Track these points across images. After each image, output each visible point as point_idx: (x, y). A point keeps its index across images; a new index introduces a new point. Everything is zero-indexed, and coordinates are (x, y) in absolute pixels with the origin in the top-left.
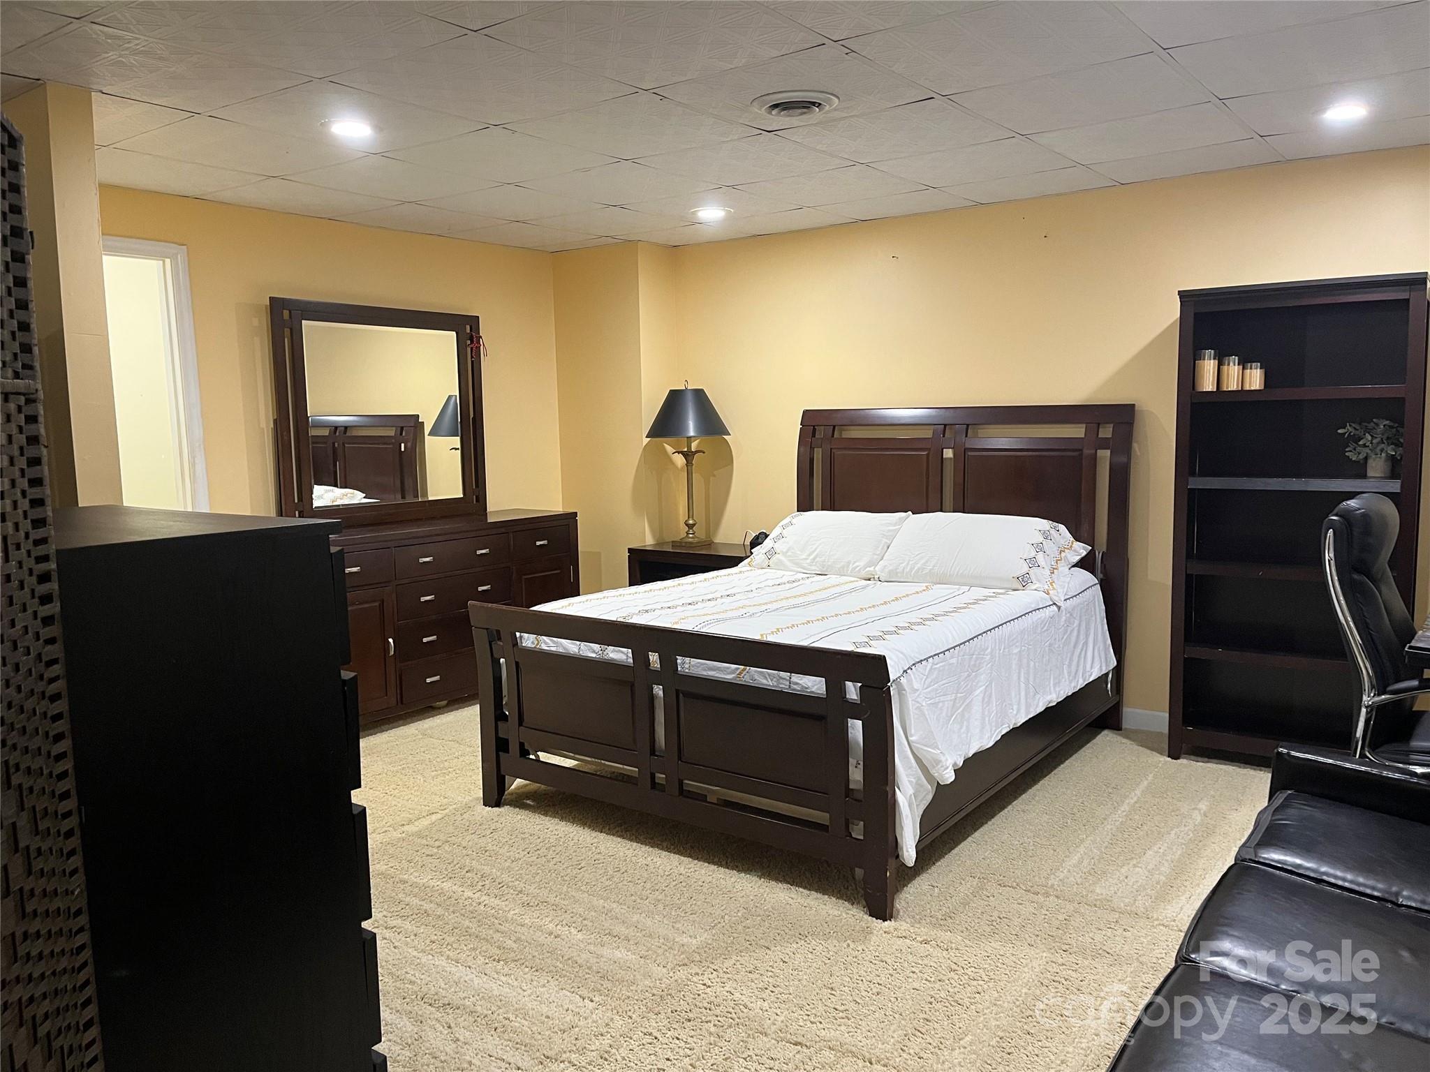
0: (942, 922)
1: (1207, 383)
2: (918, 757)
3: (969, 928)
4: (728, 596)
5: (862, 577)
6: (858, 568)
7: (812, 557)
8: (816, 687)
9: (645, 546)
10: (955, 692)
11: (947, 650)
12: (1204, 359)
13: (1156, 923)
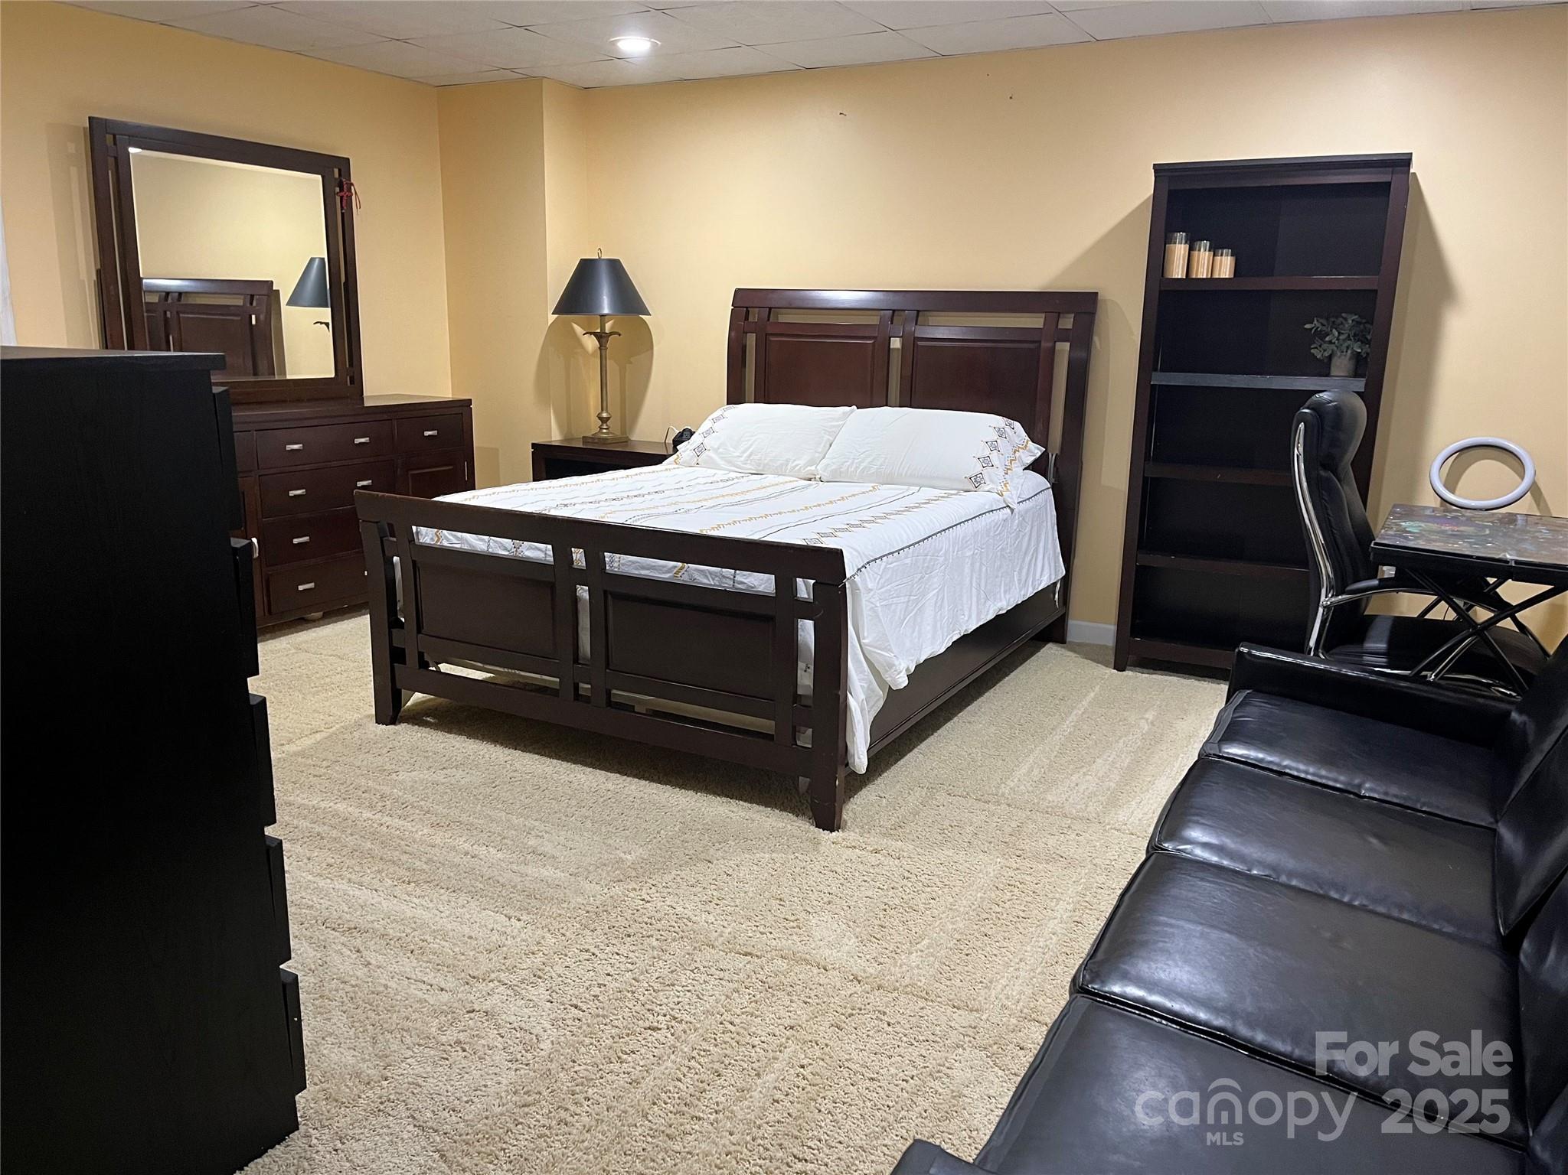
0: (892, 832)
1: (1177, 270)
2: (871, 662)
3: (920, 836)
4: (656, 492)
5: (803, 477)
6: (798, 467)
7: (745, 455)
8: (763, 586)
9: (551, 442)
10: (908, 593)
11: (901, 549)
12: (1175, 243)
13: (1108, 827)
